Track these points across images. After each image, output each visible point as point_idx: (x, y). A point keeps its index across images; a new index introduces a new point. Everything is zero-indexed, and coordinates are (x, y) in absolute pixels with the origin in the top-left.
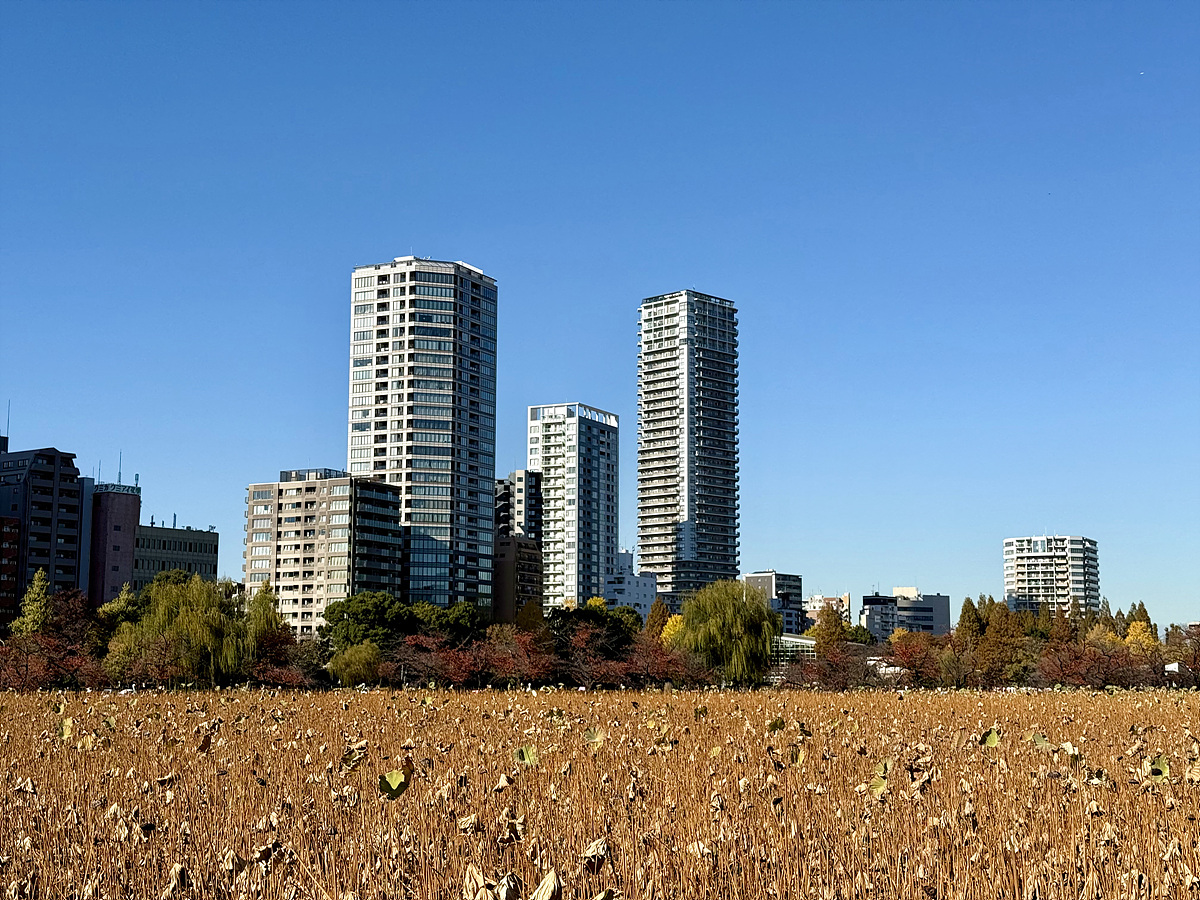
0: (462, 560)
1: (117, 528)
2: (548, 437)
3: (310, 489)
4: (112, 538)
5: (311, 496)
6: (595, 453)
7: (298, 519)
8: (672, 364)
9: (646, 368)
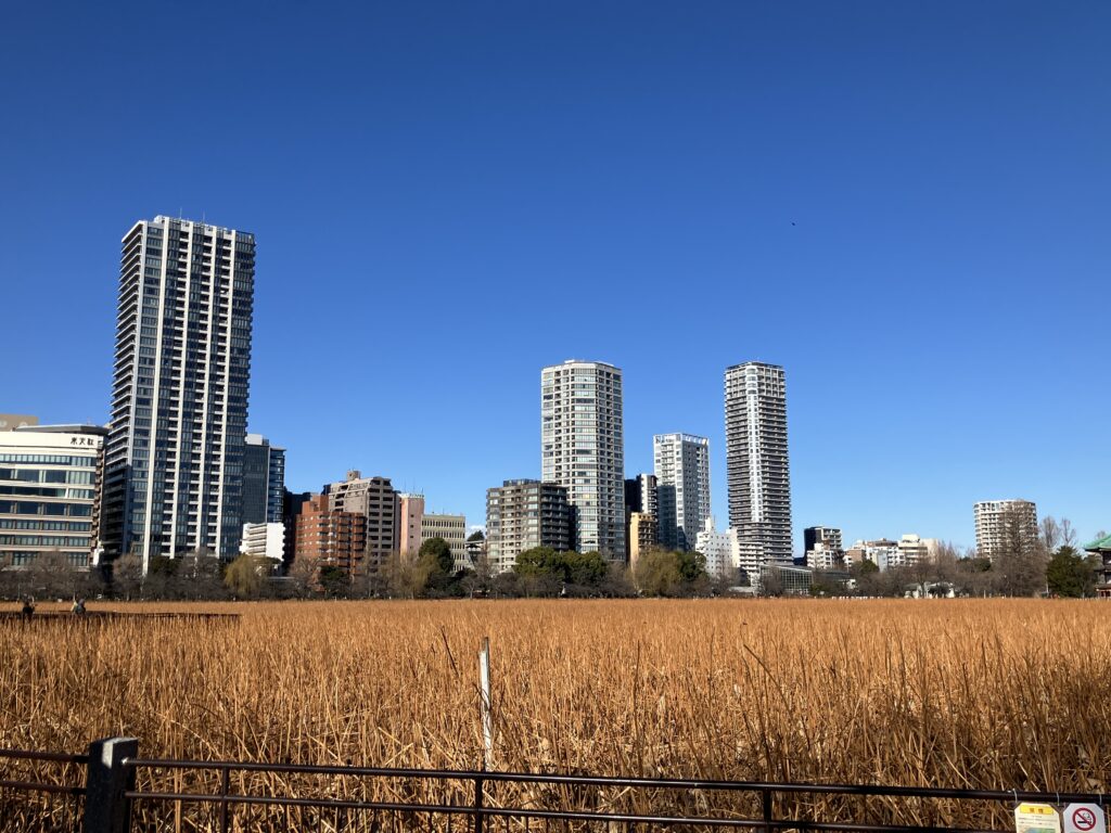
1: (412, 516)
3: (519, 490)
4: (410, 521)
5: (518, 494)
6: (693, 461)
7: (512, 507)
8: (744, 406)
9: (730, 409)
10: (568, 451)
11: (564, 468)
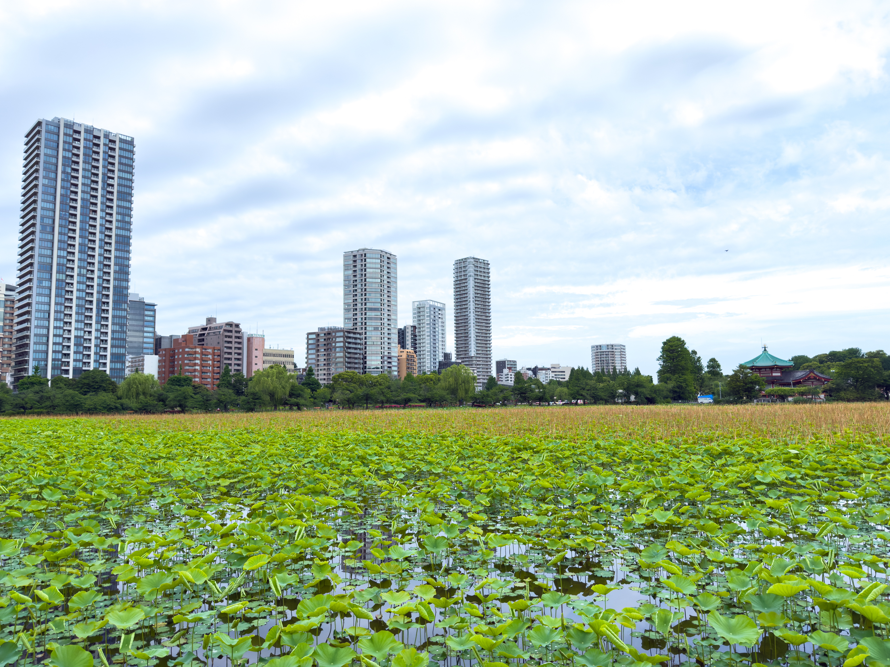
0: (386, 358)
1: (256, 350)
2: (420, 312)
3: (329, 334)
4: (255, 353)
5: (329, 336)
6: (437, 318)
7: (325, 345)
8: (466, 284)
10: (362, 309)
11: (359, 320)
